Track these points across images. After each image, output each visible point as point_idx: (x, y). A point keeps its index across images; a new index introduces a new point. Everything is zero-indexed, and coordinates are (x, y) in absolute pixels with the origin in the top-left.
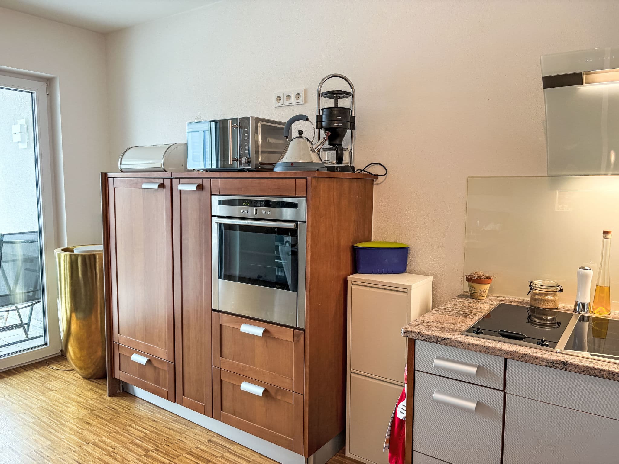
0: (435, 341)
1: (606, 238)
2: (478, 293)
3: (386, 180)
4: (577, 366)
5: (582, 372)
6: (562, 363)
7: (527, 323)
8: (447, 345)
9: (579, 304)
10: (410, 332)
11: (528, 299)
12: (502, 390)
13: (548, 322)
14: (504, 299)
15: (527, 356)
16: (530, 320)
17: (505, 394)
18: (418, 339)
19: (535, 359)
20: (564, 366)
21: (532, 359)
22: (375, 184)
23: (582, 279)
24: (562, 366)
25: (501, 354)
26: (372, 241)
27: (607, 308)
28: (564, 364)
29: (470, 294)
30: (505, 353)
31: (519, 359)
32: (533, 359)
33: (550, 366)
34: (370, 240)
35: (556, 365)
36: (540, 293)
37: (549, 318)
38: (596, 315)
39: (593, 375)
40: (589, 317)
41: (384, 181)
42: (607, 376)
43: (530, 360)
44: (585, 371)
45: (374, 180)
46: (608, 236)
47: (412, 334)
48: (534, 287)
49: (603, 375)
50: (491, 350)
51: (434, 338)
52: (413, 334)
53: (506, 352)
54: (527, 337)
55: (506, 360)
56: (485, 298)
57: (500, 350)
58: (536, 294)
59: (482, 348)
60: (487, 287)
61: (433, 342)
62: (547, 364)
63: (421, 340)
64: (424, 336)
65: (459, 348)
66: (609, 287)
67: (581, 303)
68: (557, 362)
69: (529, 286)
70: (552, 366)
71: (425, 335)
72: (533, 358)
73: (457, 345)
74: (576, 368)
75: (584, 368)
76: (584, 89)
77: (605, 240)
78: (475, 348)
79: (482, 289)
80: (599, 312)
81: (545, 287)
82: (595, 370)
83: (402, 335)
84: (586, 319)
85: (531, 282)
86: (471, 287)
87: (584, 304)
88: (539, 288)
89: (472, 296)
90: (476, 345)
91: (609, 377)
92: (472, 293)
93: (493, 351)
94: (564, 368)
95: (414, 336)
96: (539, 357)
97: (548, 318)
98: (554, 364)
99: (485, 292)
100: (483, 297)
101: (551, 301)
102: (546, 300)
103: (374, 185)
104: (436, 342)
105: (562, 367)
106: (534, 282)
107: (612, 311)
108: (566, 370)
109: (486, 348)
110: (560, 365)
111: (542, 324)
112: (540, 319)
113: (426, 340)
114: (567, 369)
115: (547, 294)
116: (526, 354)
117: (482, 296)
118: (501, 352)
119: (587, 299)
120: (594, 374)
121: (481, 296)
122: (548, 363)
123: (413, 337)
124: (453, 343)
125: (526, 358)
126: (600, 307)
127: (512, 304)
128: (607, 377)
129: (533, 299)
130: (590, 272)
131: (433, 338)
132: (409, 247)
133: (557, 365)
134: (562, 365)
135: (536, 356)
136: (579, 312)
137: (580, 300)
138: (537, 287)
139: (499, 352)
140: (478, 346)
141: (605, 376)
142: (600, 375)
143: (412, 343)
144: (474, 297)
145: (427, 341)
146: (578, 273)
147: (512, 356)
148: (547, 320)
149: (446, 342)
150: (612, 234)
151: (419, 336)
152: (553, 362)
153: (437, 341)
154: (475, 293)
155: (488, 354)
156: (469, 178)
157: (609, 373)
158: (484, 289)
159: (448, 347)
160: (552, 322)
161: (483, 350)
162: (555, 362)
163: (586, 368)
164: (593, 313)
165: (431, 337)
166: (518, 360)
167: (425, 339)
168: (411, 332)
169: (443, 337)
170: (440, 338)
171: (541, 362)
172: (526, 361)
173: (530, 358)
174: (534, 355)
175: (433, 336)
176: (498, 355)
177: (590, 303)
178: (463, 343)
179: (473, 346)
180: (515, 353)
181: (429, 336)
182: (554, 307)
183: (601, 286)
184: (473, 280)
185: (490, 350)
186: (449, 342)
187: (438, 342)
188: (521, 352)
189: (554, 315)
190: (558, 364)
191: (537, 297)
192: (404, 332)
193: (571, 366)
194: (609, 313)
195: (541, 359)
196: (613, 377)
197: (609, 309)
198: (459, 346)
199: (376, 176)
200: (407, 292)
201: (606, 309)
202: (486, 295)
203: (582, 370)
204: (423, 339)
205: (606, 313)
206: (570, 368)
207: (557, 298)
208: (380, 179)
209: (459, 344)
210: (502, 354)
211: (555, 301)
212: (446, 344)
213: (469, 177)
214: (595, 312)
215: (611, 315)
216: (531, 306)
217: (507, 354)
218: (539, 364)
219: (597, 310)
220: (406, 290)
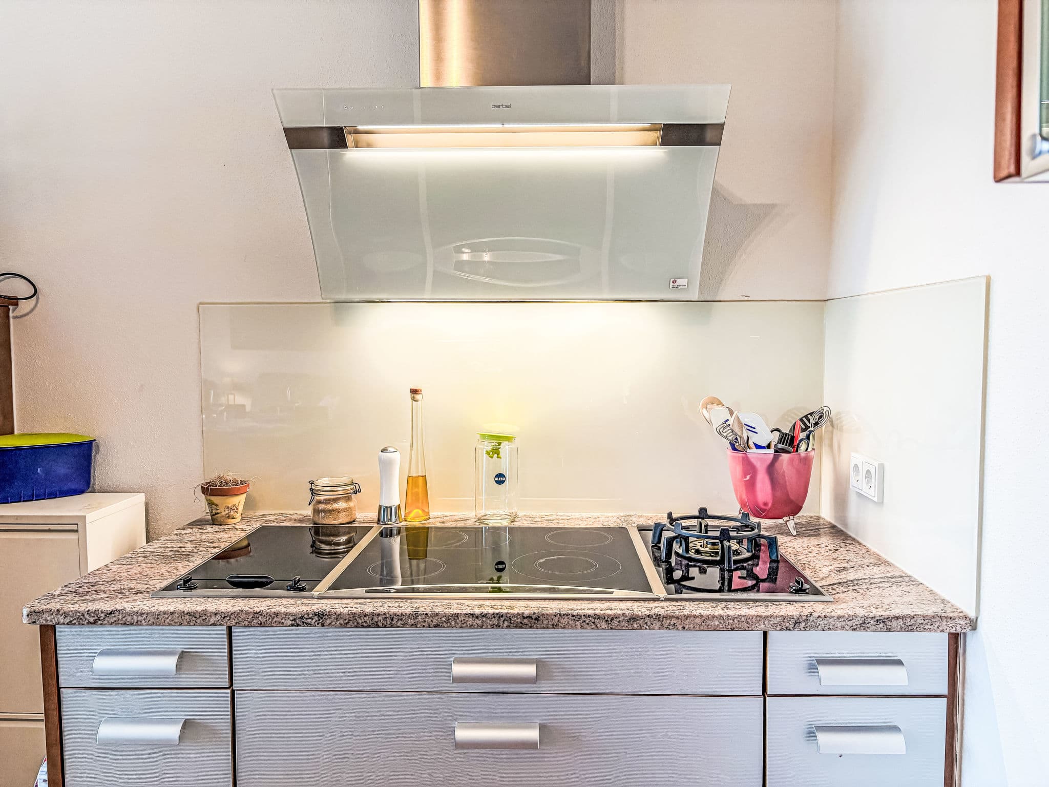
0: (92, 620)
1: (415, 401)
2: (224, 513)
3: (37, 309)
4: (339, 615)
5: (347, 623)
6: (316, 615)
7: (311, 554)
8: (118, 624)
9: (384, 509)
10: (38, 612)
11: (309, 512)
12: (228, 686)
13: (342, 547)
14: (273, 518)
15: (261, 615)
16: (314, 548)
17: (233, 692)
18: (58, 624)
19: (274, 617)
20: (319, 620)
21: (269, 619)
22: (15, 317)
23: (386, 466)
24: (316, 621)
25: (218, 621)
26: (16, 432)
27: (425, 509)
28: (319, 616)
29: (210, 517)
30: (224, 618)
31: (249, 622)
32: (271, 618)
33: (298, 625)
34: (12, 432)
35: (307, 622)
36: (324, 500)
37: (343, 539)
38: (410, 524)
39: (363, 626)
40: (400, 527)
41: (32, 310)
42: (383, 622)
43: (266, 621)
44: (351, 622)
45: (11, 307)
46: (418, 397)
47: (44, 616)
48: (316, 490)
49: (377, 622)
50: (200, 617)
51: (90, 614)
52: (46, 615)
53: (227, 616)
54: (275, 580)
55: (230, 629)
56: (239, 519)
57: (216, 614)
58: (319, 502)
59: (183, 617)
60: (239, 501)
61: (89, 623)
62: (293, 622)
63: (64, 624)
64: (69, 615)
65: (140, 625)
66: (425, 476)
67: (387, 507)
68: (308, 615)
69: (310, 489)
70: (301, 623)
71: (71, 613)
72: (271, 616)
73: (136, 621)
74: (337, 619)
75: (349, 616)
76: (352, 155)
77: (414, 402)
78: (170, 618)
79: (230, 506)
80: (414, 518)
81: (335, 489)
82: (365, 616)
83: (25, 621)
84: (395, 532)
85: (312, 483)
86: (211, 504)
87: (390, 508)
88: (323, 491)
89: (215, 520)
90: (172, 613)
91: (385, 624)
92: (213, 515)
93: (204, 618)
94: (320, 624)
95: (49, 618)
96: (280, 613)
97: (342, 541)
98: (304, 620)
99: (237, 509)
100: (234, 518)
101: (344, 510)
102: (334, 510)
103: (11, 320)
104: (94, 623)
105: (316, 623)
106: (317, 483)
107: (432, 514)
108: (323, 626)
109: (191, 615)
110: (313, 619)
111: (333, 551)
112: (328, 543)
113: (74, 622)
114: (325, 625)
115: (335, 500)
116: (260, 612)
117: (232, 519)
118: (218, 617)
119: (394, 498)
120: (364, 624)
121: (229, 517)
122: (294, 620)
123: (47, 620)
124: (129, 618)
125: (260, 618)
126: (415, 509)
127: (284, 524)
128: (383, 624)
129: (316, 511)
130: (396, 457)
131: (87, 617)
132: (95, 440)
133: (309, 621)
134: (316, 618)
135: (275, 612)
136: (384, 522)
137: (385, 503)
138: (320, 490)
139: (213, 617)
140: (176, 614)
141: (380, 624)
142: (373, 623)
143: (48, 634)
144: (217, 521)
145: (77, 623)
146: (380, 460)
147: (236, 621)
148: (338, 544)
149: (115, 619)
150: (422, 392)
151: (59, 616)
152: (302, 617)
153: (96, 619)
154: (218, 513)
155: (194, 625)
156: (200, 306)
157: (386, 616)
158: (234, 505)
159: (120, 627)
160: (348, 546)
161: (186, 620)
162: (306, 616)
163: (351, 616)
164: (406, 520)
165: (83, 615)
166: (248, 626)
167: (71, 621)
168: (43, 612)
169: (109, 609)
170: (102, 613)
171: (283, 621)
172: (261, 624)
173: (266, 618)
174: (273, 610)
175: (88, 611)
176: (213, 625)
177: (399, 506)
178: (148, 614)
179: (167, 616)
180: (240, 612)
181: (79, 612)
182: (347, 520)
183: (414, 475)
184: (213, 490)
185: (198, 616)
186: (120, 617)
187: (99, 622)
188: (252, 610)
189: (349, 533)
190: (310, 618)
191: (322, 507)
192: (28, 615)
193: (329, 618)
194: (428, 516)
195: (283, 616)
196: (391, 623)
197: (427, 511)
198: (141, 622)
199: (15, 301)
200: (77, 531)
201: (423, 511)
202: (239, 514)
203: (347, 621)
204: (67, 620)
205: (424, 518)
206: (328, 621)
207: (351, 504)
208: (24, 306)
209: (140, 618)
210: (220, 621)
211: (348, 509)
212: (115, 623)
213: (201, 303)
214: (408, 519)
215: (430, 521)
216: (315, 524)
217: (228, 618)
218: (282, 625)
219: (412, 515)
220: (75, 527)
